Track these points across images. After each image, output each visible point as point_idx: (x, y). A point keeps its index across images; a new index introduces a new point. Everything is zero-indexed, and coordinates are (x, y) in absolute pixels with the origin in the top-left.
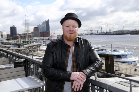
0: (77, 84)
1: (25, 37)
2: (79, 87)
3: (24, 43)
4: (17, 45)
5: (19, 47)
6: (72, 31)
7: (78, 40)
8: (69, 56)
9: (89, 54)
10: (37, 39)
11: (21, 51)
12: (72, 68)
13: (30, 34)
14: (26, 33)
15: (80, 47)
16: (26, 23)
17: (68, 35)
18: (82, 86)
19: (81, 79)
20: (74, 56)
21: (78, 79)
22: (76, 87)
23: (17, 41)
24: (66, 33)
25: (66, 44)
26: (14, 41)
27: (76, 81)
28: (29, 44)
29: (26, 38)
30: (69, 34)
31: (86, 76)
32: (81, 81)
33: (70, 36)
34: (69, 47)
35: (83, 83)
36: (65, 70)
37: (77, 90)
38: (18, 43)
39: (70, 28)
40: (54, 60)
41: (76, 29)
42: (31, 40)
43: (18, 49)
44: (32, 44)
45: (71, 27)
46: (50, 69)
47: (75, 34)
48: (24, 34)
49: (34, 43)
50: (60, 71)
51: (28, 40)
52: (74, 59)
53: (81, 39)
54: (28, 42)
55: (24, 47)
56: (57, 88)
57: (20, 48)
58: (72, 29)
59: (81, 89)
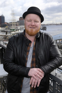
0: (34, 80)
1: (11, 25)
2: (36, 84)
3: (11, 31)
4: (5, 32)
5: (6, 34)
6: (34, 25)
7: (39, 35)
8: (29, 51)
9: (50, 49)
10: (22, 27)
11: (9, 37)
12: (31, 63)
13: (16, 23)
14: (13, 22)
15: (40, 43)
16: (13, 13)
17: (29, 30)
18: (39, 83)
19: (38, 75)
20: (34, 51)
21: (35, 75)
22: (33, 84)
23: (5, 28)
24: (28, 27)
25: (27, 39)
26: (2, 28)
27: (34, 77)
28: (15, 31)
29: (13, 26)
30: (31, 29)
31: (43, 72)
32: (38, 78)
33: (32, 30)
34: (30, 42)
35: (40, 80)
36: (24, 65)
37: (35, 87)
38: (5, 30)
39: (32, 23)
40: (14, 55)
41: (38, 23)
42: (17, 28)
43: (5, 36)
44: (17, 31)
45: (33, 21)
46: (10, 64)
47: (37, 28)
48: (11, 23)
49: (19, 30)
50: (19, 66)
51: (14, 28)
52: (34, 55)
53: (42, 34)
54: (14, 29)
55: (11, 34)
56: (16, 82)
57: (8, 35)
58: (33, 24)
59: (38, 86)
